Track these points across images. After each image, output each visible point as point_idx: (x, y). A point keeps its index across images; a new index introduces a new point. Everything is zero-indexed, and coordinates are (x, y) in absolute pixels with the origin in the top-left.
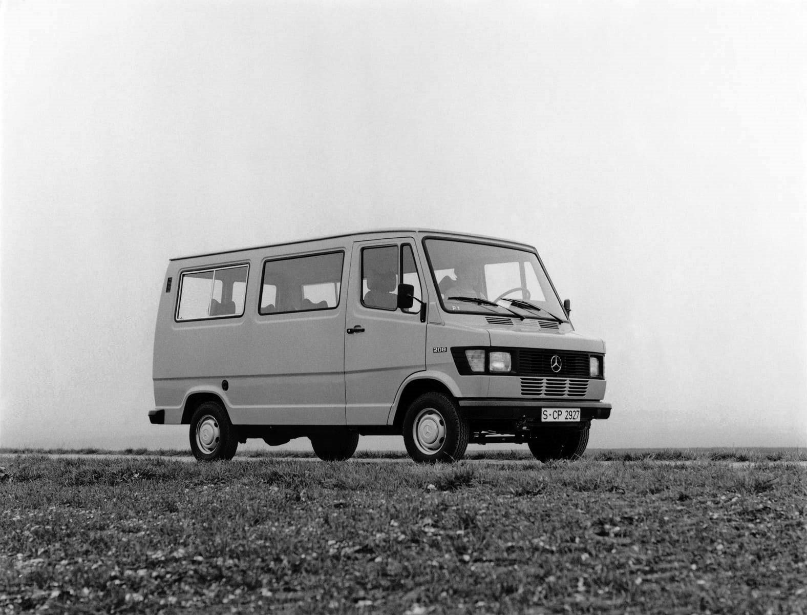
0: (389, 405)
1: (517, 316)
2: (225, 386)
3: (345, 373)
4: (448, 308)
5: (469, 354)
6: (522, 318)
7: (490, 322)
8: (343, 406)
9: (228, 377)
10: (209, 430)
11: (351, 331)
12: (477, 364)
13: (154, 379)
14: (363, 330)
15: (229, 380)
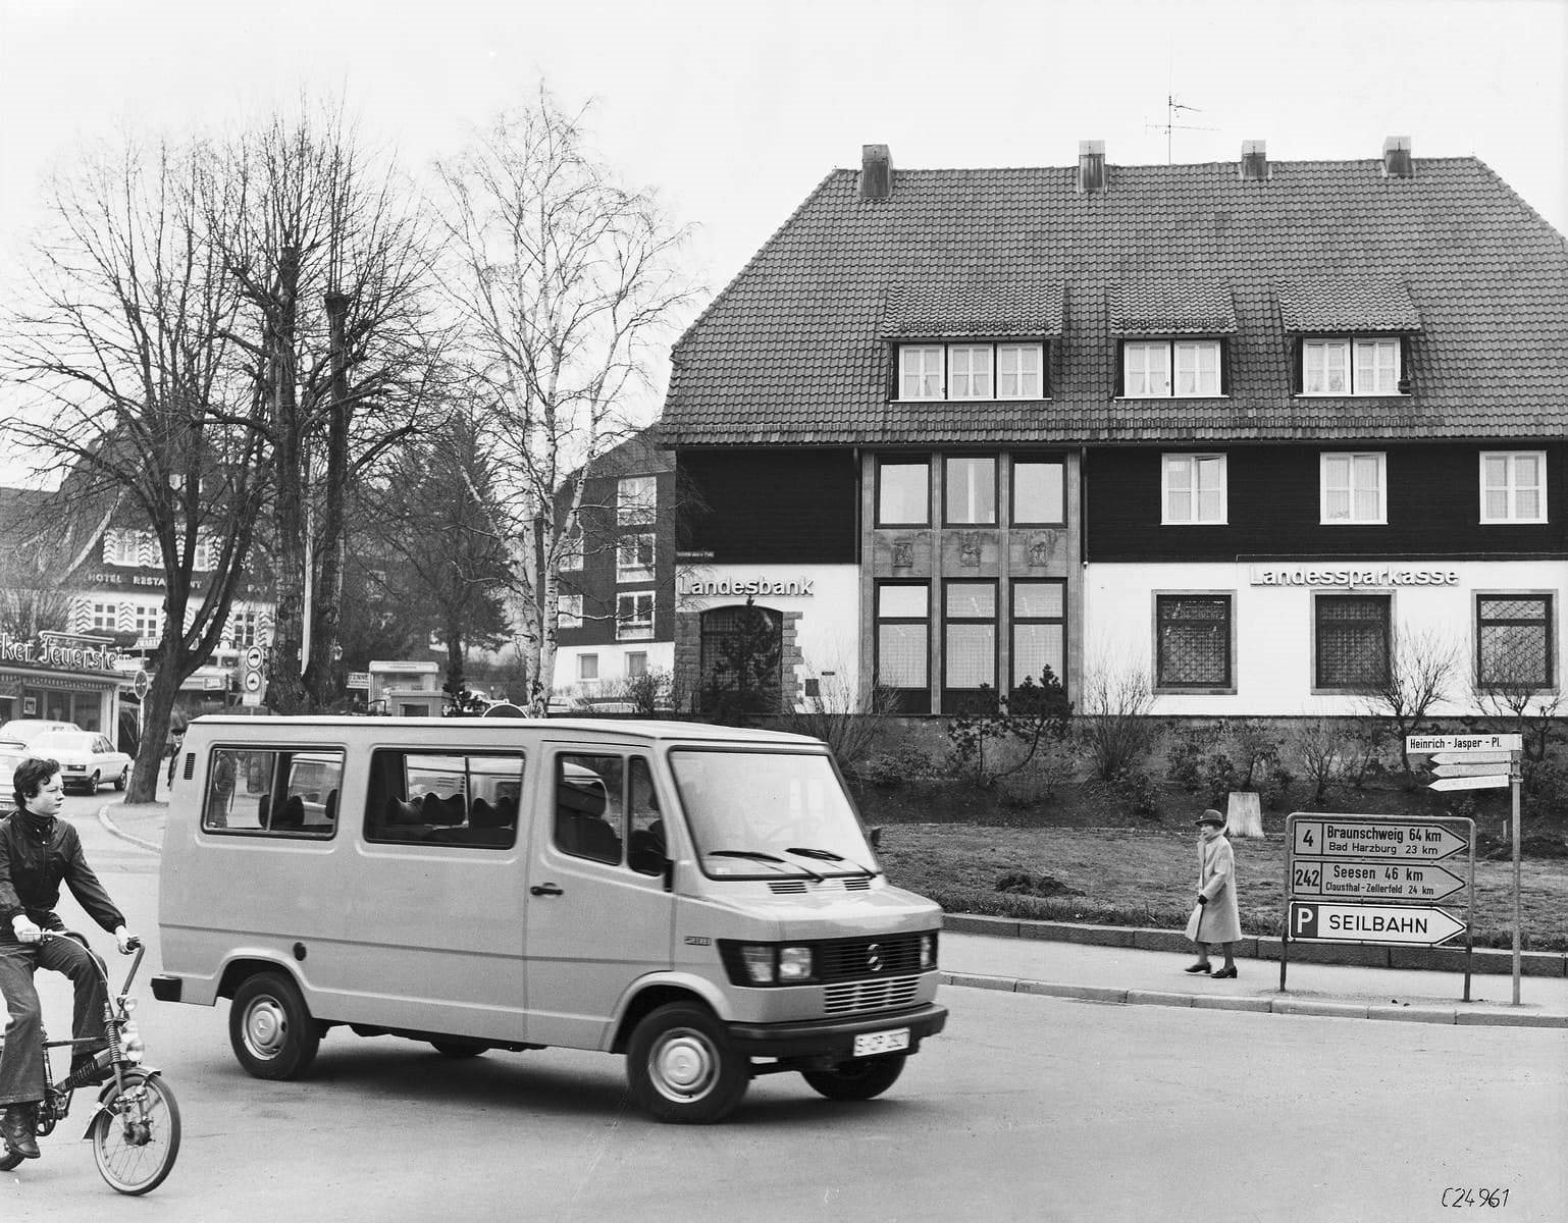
0: (605, 1019)
1: (811, 876)
2: (300, 953)
3: (525, 958)
4: (710, 871)
5: (747, 952)
6: (820, 879)
7: (776, 889)
8: (521, 1011)
9: (304, 938)
10: (267, 1020)
11: (538, 892)
12: (761, 971)
13: (161, 925)
14: (559, 893)
15: (307, 945)
